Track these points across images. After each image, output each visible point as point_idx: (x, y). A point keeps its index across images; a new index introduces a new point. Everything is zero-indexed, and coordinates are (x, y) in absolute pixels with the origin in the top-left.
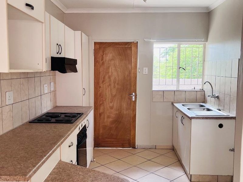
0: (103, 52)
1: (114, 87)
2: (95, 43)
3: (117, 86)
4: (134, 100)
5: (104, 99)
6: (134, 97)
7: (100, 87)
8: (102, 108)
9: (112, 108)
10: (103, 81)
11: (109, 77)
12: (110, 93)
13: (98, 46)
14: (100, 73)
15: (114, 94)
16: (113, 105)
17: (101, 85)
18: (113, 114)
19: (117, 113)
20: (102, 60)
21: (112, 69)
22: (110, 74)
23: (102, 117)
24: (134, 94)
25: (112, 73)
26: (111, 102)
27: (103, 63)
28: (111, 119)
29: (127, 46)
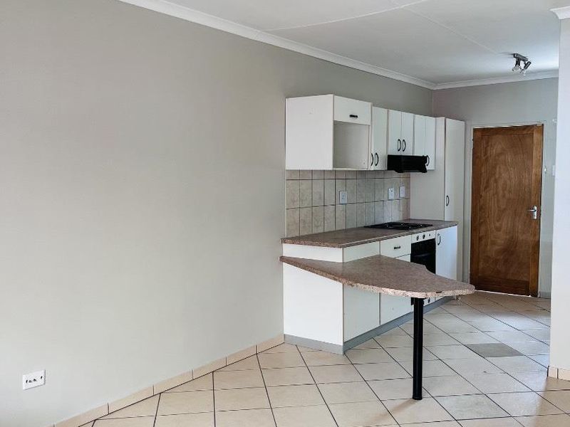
0: (487, 143)
1: (504, 196)
2: (475, 130)
3: (507, 195)
4: (536, 218)
5: (487, 216)
6: (535, 213)
7: (481, 196)
8: (483, 228)
9: (498, 229)
10: (486, 188)
11: (496, 181)
12: (496, 205)
13: (479, 134)
14: (481, 174)
15: (503, 207)
16: (501, 225)
17: (483, 194)
18: (501, 239)
19: (508, 237)
20: (486, 154)
21: (500, 168)
22: (497, 176)
23: (483, 242)
24: (536, 208)
25: (500, 174)
26: (498, 221)
27: (487, 160)
28: (497, 247)
29: (525, 132)
